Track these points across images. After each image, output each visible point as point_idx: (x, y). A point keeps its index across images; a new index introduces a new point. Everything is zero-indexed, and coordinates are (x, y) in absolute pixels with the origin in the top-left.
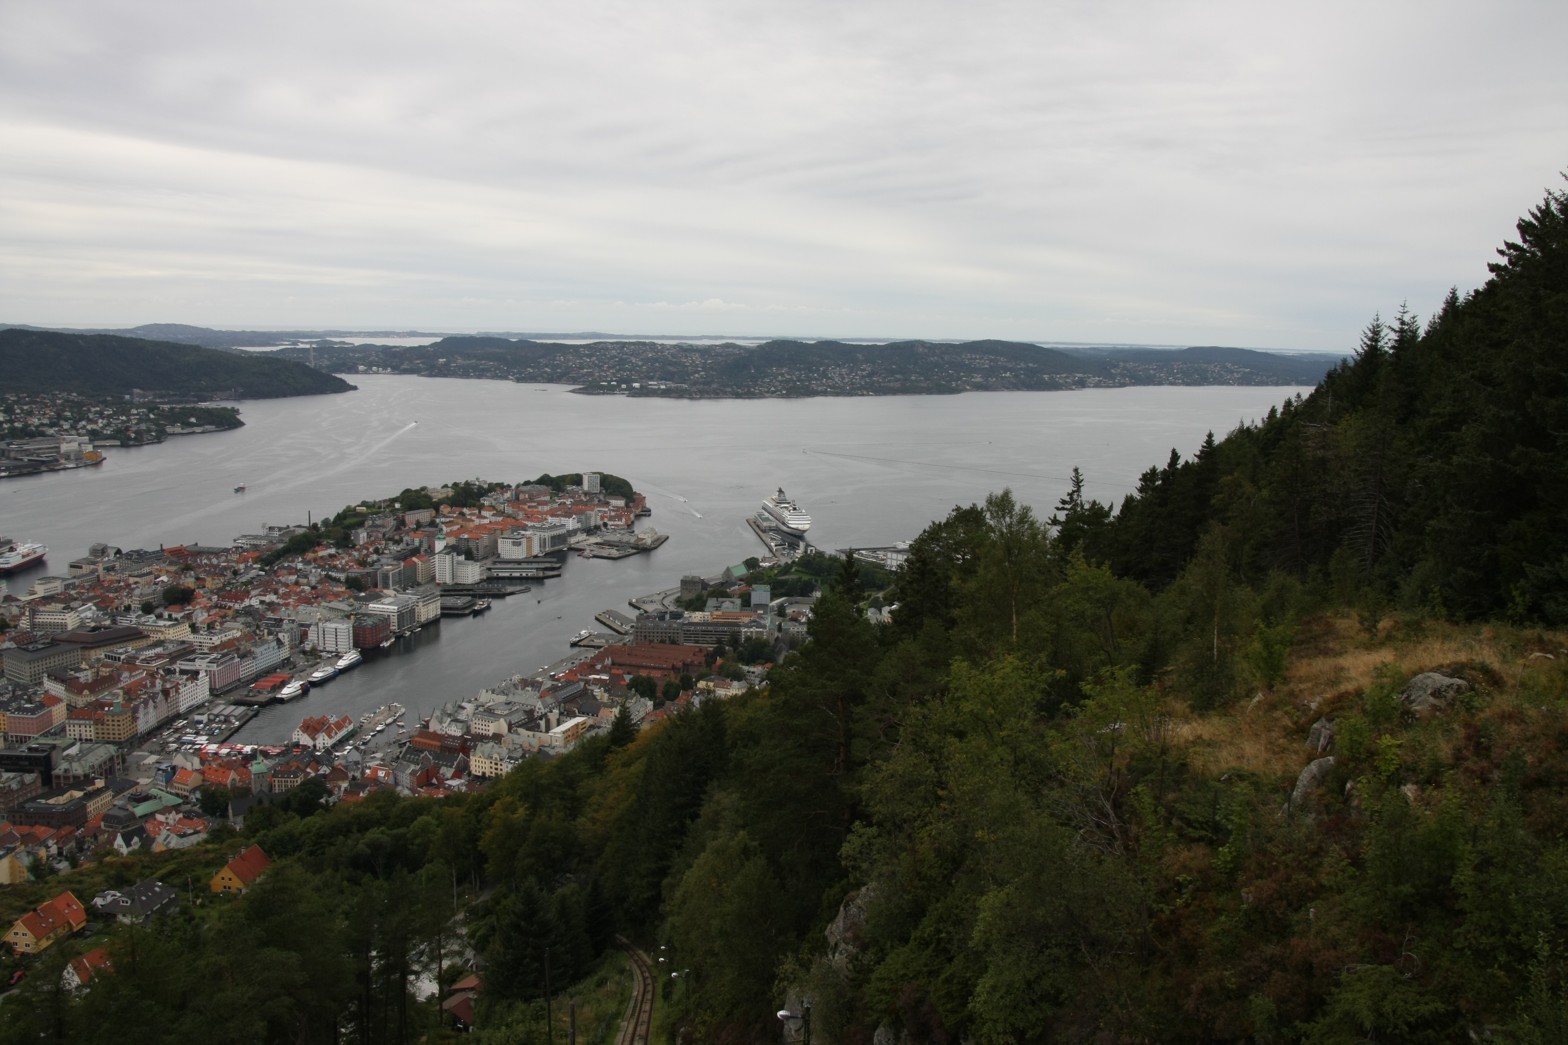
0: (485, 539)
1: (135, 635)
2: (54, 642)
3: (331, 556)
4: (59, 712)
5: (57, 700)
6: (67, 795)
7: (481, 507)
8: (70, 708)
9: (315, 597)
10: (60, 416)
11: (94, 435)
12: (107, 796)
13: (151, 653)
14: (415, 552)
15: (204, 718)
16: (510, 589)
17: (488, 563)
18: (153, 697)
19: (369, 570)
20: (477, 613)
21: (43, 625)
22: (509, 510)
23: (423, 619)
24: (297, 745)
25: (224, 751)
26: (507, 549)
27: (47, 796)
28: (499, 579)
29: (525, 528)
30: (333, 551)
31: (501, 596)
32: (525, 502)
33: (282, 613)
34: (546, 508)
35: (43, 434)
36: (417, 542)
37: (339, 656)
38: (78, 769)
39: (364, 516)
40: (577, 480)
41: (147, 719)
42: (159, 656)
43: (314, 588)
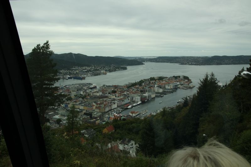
0: (163, 85)
1: (107, 97)
2: (95, 97)
3: (138, 87)
4: (94, 107)
5: (94, 106)
6: (93, 120)
7: (163, 80)
8: (96, 107)
9: (135, 93)
10: (101, 68)
11: (106, 70)
12: (99, 121)
13: (109, 100)
14: (152, 87)
15: (116, 110)
16: (167, 93)
17: (164, 89)
18: (108, 106)
19: (144, 89)
20: (161, 97)
21: (94, 95)
22: (168, 81)
23: (152, 97)
24: (130, 115)
25: (118, 115)
26: (167, 87)
27: (90, 120)
28: (165, 92)
29: (170, 84)
30: (139, 86)
31: (166, 94)
32: (170, 80)
33: (130, 95)
34: (174, 81)
35: (99, 70)
36: (152, 85)
37: (138, 102)
38: (96, 116)
39: (144, 81)
40: (179, 77)
41: (107, 109)
42: (110, 100)
43: (135, 92)
